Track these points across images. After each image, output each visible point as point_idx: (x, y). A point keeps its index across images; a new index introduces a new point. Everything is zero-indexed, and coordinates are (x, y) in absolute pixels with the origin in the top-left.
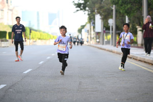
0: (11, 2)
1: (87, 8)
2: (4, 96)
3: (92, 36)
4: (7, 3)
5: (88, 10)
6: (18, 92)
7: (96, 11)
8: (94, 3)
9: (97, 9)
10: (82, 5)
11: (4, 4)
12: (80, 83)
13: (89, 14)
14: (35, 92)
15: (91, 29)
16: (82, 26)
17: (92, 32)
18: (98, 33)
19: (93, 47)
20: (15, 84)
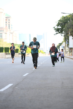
0: (12, 28)
1: (63, 32)
2: (13, 92)
3: (67, 51)
4: (9, 28)
5: (64, 33)
6: (21, 89)
7: (69, 33)
8: (68, 28)
9: (70, 33)
10: (60, 30)
11: (7, 29)
12: (63, 83)
13: (64, 36)
14: (33, 89)
15: (66, 46)
16: (59, 44)
17: (67, 48)
18: (71, 49)
19: (68, 58)
20: (19, 83)
